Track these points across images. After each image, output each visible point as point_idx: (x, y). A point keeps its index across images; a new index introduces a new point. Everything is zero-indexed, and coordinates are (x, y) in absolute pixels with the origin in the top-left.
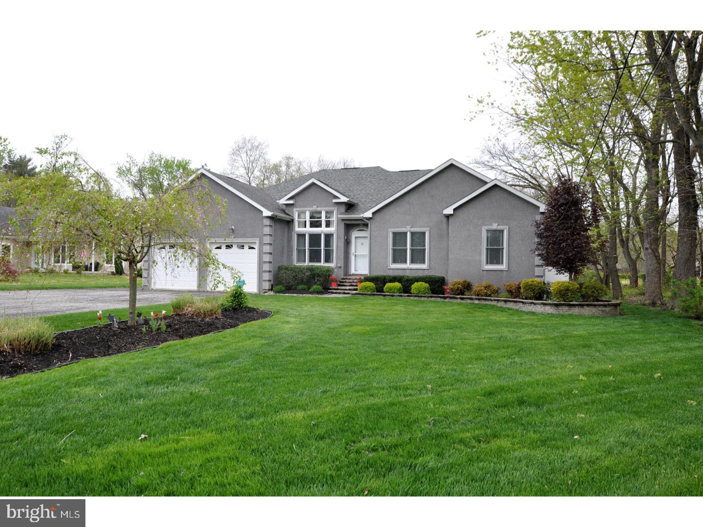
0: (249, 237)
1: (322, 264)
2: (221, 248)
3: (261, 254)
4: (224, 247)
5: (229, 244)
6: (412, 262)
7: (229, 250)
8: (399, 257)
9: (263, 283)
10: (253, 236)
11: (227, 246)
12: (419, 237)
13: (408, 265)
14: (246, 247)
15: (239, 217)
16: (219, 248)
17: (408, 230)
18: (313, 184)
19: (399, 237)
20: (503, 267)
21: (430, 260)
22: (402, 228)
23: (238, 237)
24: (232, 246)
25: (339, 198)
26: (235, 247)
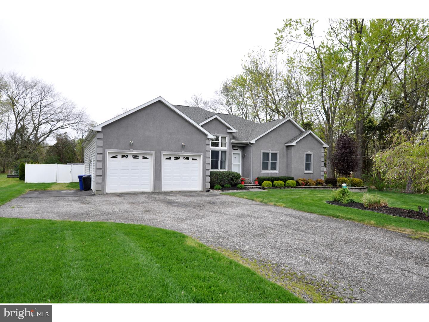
0: (196, 152)
1: (220, 170)
2: (170, 159)
3: (205, 163)
4: (173, 158)
5: (177, 156)
6: (271, 169)
7: (177, 161)
8: (265, 167)
9: (206, 184)
10: (199, 152)
11: (175, 158)
12: (274, 155)
13: (270, 171)
14: (191, 159)
15: (188, 137)
16: (169, 159)
17: (270, 151)
18: (216, 119)
19: (266, 155)
20: (311, 172)
21: (279, 168)
22: (267, 150)
23: (187, 152)
24: (179, 157)
25: (232, 130)
26: (182, 159)
